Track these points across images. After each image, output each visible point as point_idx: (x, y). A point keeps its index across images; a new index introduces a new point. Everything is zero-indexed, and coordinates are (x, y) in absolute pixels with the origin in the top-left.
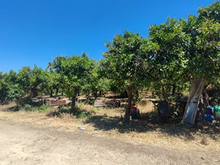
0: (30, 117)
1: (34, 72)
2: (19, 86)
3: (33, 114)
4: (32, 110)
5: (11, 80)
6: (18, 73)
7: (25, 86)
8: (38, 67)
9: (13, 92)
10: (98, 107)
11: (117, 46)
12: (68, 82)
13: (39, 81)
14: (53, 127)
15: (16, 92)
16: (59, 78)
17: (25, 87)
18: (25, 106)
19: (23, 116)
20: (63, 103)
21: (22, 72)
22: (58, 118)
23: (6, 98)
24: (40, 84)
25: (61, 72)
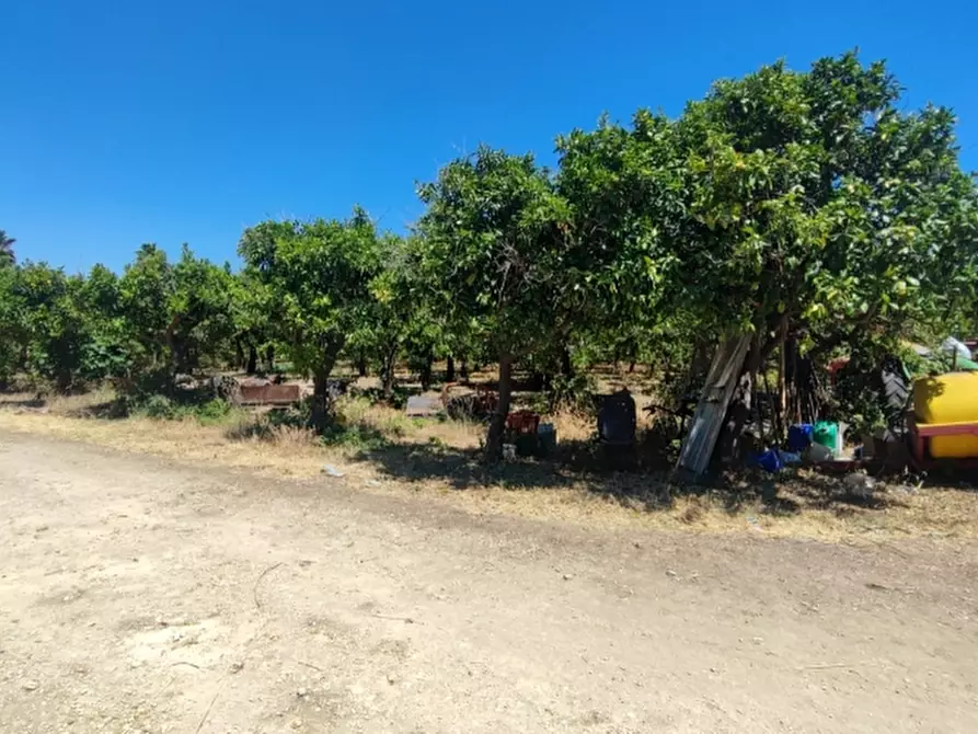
0: (167, 438)
1: (182, 275)
2: (127, 326)
3: (175, 428)
4: (176, 415)
5: (99, 301)
6: (121, 275)
7: (148, 327)
8: (197, 257)
9: (103, 348)
10: (420, 415)
11: (450, 201)
12: (299, 315)
13: (198, 309)
14: (241, 466)
15: (114, 350)
16: (268, 302)
17: (150, 330)
18: (148, 403)
19: (143, 433)
20: (288, 395)
21: (137, 273)
22: (264, 444)
23: (78, 371)
24: (203, 320)
25: (277, 280)
